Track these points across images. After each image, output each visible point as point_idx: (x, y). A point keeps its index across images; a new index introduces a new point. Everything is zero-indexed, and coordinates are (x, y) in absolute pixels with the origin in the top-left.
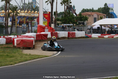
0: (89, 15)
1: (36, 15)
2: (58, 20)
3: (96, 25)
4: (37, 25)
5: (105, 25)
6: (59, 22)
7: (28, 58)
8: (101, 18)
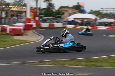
0: (66, 11)
1: (24, 10)
2: (41, 14)
3: (71, 18)
4: (25, 18)
5: (77, 19)
6: (42, 16)
7: (18, 42)
8: (75, 13)
